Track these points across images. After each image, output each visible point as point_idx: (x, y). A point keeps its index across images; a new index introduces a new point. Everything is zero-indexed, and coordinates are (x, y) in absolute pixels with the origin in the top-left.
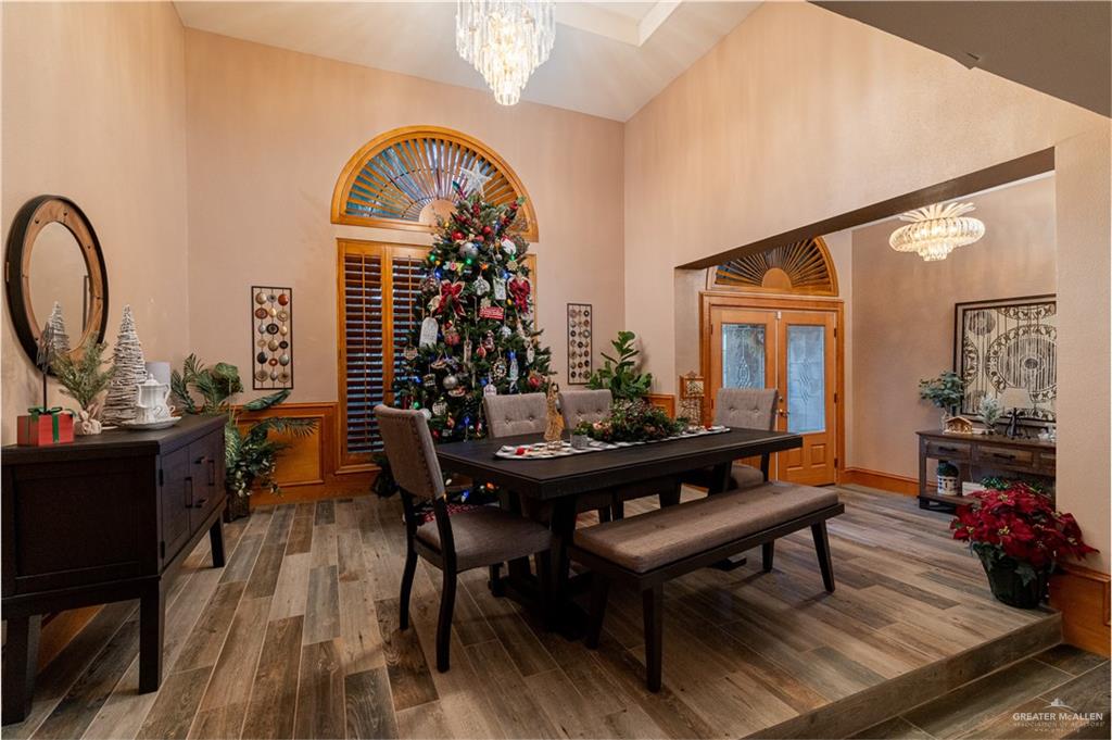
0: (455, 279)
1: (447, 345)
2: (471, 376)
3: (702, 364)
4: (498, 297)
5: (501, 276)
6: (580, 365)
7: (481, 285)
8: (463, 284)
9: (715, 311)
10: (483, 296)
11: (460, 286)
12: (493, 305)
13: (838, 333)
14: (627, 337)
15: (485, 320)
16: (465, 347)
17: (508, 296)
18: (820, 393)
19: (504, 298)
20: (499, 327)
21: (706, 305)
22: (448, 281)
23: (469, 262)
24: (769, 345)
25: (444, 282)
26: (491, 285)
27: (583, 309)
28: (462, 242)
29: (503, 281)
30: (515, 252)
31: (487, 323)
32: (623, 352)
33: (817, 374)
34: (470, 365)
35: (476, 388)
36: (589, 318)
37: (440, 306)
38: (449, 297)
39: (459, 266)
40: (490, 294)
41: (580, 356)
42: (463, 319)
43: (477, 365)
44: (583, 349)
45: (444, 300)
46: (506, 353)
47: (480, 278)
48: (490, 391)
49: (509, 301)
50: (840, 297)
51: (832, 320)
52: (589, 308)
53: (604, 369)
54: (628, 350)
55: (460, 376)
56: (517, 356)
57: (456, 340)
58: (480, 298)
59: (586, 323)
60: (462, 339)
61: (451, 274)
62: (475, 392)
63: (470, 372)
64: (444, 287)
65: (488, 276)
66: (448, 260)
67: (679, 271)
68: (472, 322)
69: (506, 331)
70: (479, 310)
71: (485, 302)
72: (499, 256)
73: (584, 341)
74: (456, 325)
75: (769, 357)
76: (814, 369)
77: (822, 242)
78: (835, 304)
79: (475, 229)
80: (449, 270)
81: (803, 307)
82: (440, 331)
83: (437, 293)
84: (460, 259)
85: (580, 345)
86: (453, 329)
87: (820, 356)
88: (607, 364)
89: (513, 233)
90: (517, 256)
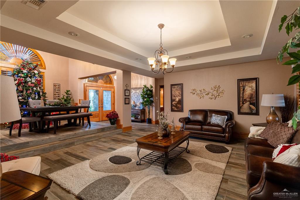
0: (21, 78)
1: (19, 91)
2: (25, 97)
3: (84, 97)
4: (33, 82)
5: (34, 78)
6: (57, 97)
7: (28, 79)
8: (24, 79)
9: (87, 87)
10: (29, 82)
11: (23, 79)
12: (31, 83)
13: (114, 92)
14: (68, 91)
15: (30, 86)
16: (24, 92)
17: (36, 82)
18: (110, 103)
19: (35, 82)
20: (33, 88)
21: (85, 86)
22: (20, 78)
23: (25, 74)
24: (99, 94)
25: (18, 78)
26: (31, 79)
27: (58, 85)
28: (24, 70)
29: (34, 79)
30: (37, 73)
31: (30, 87)
32: (67, 94)
33: (110, 99)
34: (25, 95)
35: (27, 99)
36: (59, 87)
37: (17, 83)
38: (20, 81)
39: (23, 75)
40: (31, 81)
41: (57, 95)
42: (23, 86)
43: (27, 95)
44: (58, 93)
45: (19, 82)
46: (35, 93)
47: (28, 78)
48: (30, 100)
49: (36, 83)
50: (114, 86)
51: (113, 90)
52: (59, 85)
53: (62, 97)
54: (68, 94)
55: (23, 97)
56: (37, 94)
57: (22, 90)
58: (28, 82)
59: (59, 88)
60: (23, 90)
61: (20, 77)
62: (27, 100)
63: (25, 96)
64: (18, 79)
65: (30, 77)
66: (20, 73)
67: (79, 79)
68: (26, 86)
69: (35, 89)
70: (28, 84)
71: (30, 83)
72: (33, 74)
73: (58, 91)
74: (22, 87)
75: (99, 96)
76: (109, 98)
77: (110, 75)
78: (113, 87)
79: (27, 68)
80: (20, 76)
81: (106, 87)
82: (17, 88)
83: (17, 80)
84: (23, 74)
85: (57, 92)
86: (21, 88)
87: (110, 96)
88: (63, 97)
89: (37, 69)
90: (38, 74)
